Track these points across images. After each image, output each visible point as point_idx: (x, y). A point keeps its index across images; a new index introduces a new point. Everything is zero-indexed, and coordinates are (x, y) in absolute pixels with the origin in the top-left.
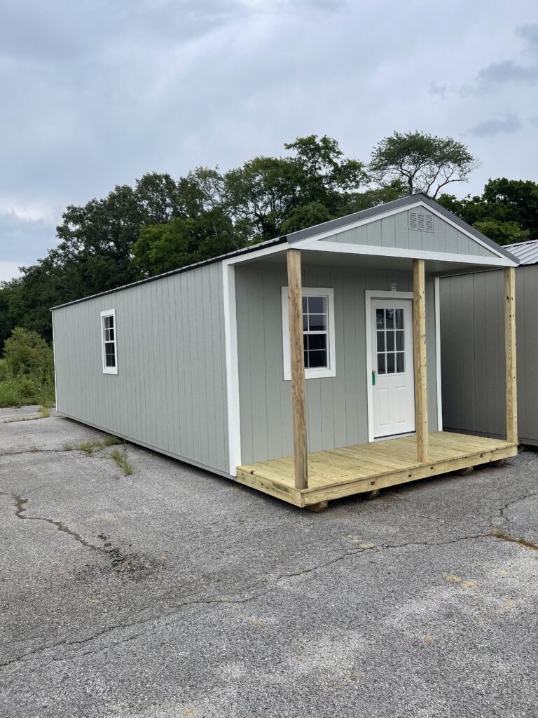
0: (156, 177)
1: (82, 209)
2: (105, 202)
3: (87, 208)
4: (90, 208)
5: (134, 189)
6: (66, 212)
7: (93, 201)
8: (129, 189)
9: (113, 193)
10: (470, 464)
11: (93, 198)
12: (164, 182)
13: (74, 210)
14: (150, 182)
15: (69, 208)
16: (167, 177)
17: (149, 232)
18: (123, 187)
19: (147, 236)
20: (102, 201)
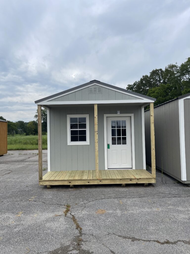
0: (156, 70)
1: (132, 85)
2: (140, 81)
3: (133, 85)
4: (135, 84)
5: (149, 76)
6: (127, 87)
7: (136, 82)
8: (147, 76)
9: (142, 78)
10: (124, 183)
11: (136, 81)
12: (160, 72)
13: (129, 86)
14: (155, 73)
15: (128, 85)
16: (161, 70)
17: (151, 90)
18: (145, 76)
19: (150, 92)
20: (138, 81)
